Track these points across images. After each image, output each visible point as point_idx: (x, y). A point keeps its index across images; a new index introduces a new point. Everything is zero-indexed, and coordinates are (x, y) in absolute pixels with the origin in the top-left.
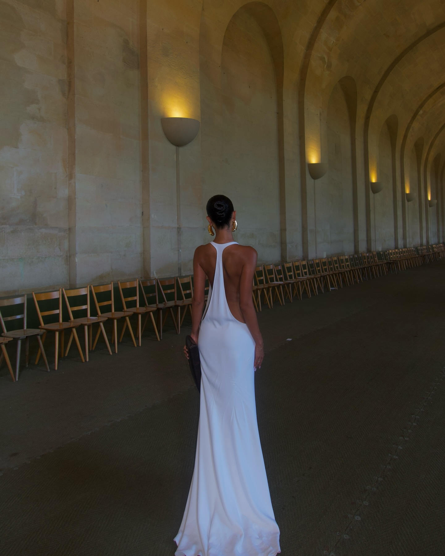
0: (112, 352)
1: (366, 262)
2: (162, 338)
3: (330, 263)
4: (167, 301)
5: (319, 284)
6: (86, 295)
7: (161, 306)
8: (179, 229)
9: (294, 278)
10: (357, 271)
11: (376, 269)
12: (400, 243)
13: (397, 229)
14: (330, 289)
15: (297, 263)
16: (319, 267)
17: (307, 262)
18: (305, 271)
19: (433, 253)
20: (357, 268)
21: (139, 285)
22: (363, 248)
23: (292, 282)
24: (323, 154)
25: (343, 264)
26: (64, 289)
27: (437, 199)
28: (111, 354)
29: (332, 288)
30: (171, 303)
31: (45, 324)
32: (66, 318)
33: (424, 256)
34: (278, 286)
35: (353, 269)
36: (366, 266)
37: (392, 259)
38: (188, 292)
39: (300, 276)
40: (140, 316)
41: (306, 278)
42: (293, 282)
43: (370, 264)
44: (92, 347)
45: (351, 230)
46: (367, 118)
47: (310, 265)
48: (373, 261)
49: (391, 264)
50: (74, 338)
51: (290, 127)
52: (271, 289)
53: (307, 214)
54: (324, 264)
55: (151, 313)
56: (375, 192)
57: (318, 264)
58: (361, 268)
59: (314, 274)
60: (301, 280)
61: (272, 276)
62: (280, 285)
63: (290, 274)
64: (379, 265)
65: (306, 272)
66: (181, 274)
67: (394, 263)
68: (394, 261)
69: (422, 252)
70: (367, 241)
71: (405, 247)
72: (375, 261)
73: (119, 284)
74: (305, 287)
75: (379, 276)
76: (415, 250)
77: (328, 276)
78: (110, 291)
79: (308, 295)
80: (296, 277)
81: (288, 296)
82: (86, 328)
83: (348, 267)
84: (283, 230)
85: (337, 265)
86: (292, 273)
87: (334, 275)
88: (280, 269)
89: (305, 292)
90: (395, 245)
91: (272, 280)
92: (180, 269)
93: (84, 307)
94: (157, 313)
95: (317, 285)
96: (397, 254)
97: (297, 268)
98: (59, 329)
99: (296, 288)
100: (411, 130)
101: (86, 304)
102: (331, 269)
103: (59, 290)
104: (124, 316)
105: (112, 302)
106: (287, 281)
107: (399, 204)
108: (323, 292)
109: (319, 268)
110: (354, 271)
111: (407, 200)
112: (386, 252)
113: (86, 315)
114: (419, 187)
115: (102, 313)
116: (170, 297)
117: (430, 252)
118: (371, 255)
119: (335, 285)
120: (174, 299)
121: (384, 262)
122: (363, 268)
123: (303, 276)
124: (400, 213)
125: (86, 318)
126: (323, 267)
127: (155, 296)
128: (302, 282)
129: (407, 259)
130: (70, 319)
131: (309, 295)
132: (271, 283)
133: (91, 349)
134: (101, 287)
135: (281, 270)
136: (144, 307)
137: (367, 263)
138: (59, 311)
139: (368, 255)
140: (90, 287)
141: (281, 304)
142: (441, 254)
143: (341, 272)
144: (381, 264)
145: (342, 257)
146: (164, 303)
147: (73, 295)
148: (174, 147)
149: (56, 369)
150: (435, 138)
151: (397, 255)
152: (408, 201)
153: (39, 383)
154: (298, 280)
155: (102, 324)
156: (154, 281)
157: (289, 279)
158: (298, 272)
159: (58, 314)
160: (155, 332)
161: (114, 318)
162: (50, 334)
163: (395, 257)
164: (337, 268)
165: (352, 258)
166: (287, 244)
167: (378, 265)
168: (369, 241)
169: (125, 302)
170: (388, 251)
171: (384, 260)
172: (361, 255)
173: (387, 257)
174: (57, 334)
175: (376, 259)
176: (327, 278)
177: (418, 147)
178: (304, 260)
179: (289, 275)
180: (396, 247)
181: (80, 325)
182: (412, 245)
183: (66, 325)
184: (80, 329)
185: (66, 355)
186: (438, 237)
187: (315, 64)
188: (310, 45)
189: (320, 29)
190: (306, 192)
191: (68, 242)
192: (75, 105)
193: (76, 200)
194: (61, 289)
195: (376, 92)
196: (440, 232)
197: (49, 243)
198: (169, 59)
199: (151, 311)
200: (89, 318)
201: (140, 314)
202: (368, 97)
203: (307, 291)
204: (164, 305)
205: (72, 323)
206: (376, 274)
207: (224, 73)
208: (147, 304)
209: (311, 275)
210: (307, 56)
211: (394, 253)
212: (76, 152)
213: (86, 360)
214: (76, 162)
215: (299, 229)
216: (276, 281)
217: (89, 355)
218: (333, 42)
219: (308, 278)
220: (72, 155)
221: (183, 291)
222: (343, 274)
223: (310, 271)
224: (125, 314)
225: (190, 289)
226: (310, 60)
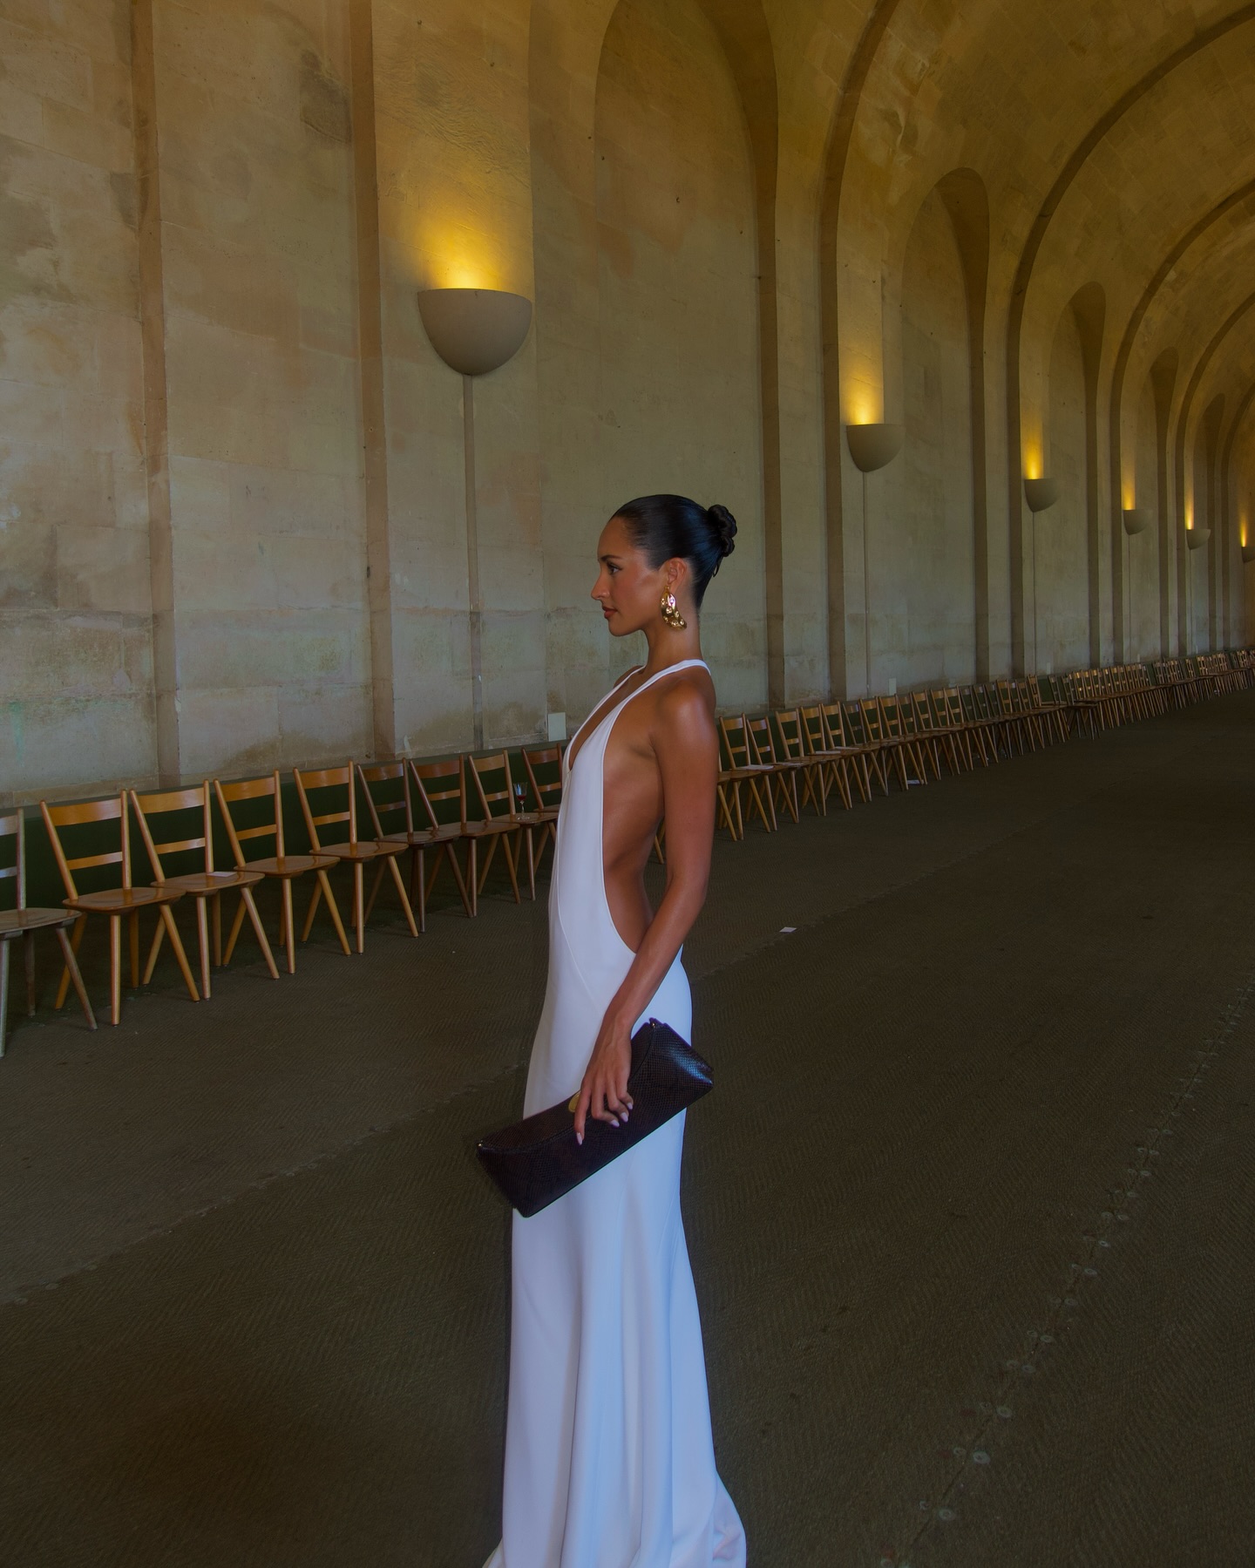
0: (279, 971)
1: (1008, 705)
2: (424, 930)
3: (907, 711)
4: (439, 824)
5: (874, 769)
6: (201, 809)
7: (422, 837)
8: (475, 615)
9: (805, 755)
10: (984, 731)
11: (1036, 725)
12: (1106, 652)
13: (1098, 611)
14: (907, 782)
15: (812, 710)
16: (877, 722)
17: (842, 708)
18: (837, 732)
19: (1198, 678)
20: (984, 725)
21: (357, 778)
22: (999, 666)
23: (798, 764)
24: (890, 399)
25: (944, 713)
26: (134, 793)
27: (1211, 525)
28: (277, 976)
29: (912, 782)
30: (450, 830)
31: (80, 893)
32: (143, 876)
33: (1170, 688)
34: (760, 777)
35: (971, 725)
36: (1008, 718)
37: (1082, 696)
38: (499, 796)
39: (821, 749)
40: (359, 868)
41: (839, 752)
42: (802, 764)
43: (1019, 710)
44: (223, 956)
45: (966, 614)
46: (1018, 292)
47: (850, 715)
48: (1027, 704)
49: (1080, 712)
50: (167, 936)
51: (795, 317)
52: (737, 786)
53: (842, 572)
54: (891, 713)
55: (393, 860)
56: (1035, 507)
57: (872, 715)
58: (994, 724)
59: (862, 742)
60: (825, 761)
61: (743, 749)
62: (764, 773)
63: (792, 741)
64: (1045, 714)
65: (840, 736)
66: (479, 746)
67: (1088, 708)
68: (1087, 702)
69: (1165, 678)
70: (1013, 645)
71: (1118, 662)
72: (1033, 704)
73: (299, 777)
74: (835, 780)
75: (1043, 746)
76: (1146, 672)
78: (273, 796)
79: (844, 803)
80: (810, 751)
81: (788, 807)
82: (202, 903)
83: (958, 720)
84: (774, 618)
85: (926, 716)
86: (797, 741)
87: (918, 744)
88: (764, 727)
89: (835, 793)
90: (1091, 659)
91: (741, 759)
92: (478, 731)
93: (195, 844)
94: (408, 858)
95: (871, 771)
96: (1097, 683)
97: (814, 725)
98: (120, 909)
99: (811, 784)
100: (1141, 328)
101: (202, 834)
102: (911, 725)
103: (119, 796)
104: (313, 868)
105: (278, 828)
106: (783, 761)
107: (1105, 541)
108: (887, 791)
109: (875, 726)
110: (974, 731)
111: (1126, 527)
112: (1066, 676)
113: (202, 868)
114: (1162, 493)
115: (247, 860)
116: (448, 812)
117: (1188, 676)
118: (1023, 685)
119: (921, 773)
120: (459, 819)
121: (1059, 704)
122: (1001, 723)
123: (829, 747)
124: (1105, 565)
125: (202, 874)
126: (887, 722)
127: (405, 809)
128: (828, 767)
129: (1124, 697)
130: (154, 878)
131: (848, 803)
132: (738, 768)
133: (219, 963)
134: (245, 785)
135: (766, 731)
136: (371, 840)
137: (1011, 710)
138: (121, 856)
139: (1013, 685)
140: (212, 785)
141: (766, 829)
142: (1218, 681)
143: (936, 734)
144: (1050, 713)
145: (940, 693)
146: (431, 828)
147: (162, 810)
148: (456, 379)
149: (116, 1021)
150: (1210, 350)
151: (1097, 686)
152: (1130, 531)
153: (64, 1064)
154: (814, 760)
155: (247, 893)
156: (401, 765)
158: (817, 736)
159: (120, 865)
160: (403, 910)
161: (284, 875)
162: (97, 922)
163: (1090, 691)
164: (928, 725)
165: (970, 696)
166: (785, 657)
167: (1042, 715)
168: (1017, 645)
169: (317, 828)
170: (1072, 674)
171: (1058, 699)
172: (993, 688)
173: (1069, 691)
174: (116, 922)
175: (1038, 696)
176: (898, 750)
177: (1161, 377)
178: (833, 702)
179: (790, 746)
180: (1094, 664)
181: (182, 897)
182: (1139, 656)
183: (144, 896)
184: (185, 908)
185: (147, 980)
186: (1212, 633)
187: (868, 131)
188: (855, 76)
189: (885, 26)
190: (841, 508)
191: (152, 657)
192: (162, 250)
193: (174, 532)
194: (124, 793)
195: (1044, 216)
196: (1217, 620)
197: (95, 659)
198: (439, 112)
199: (391, 854)
200: (211, 874)
201: (360, 862)
202: (1021, 230)
203: (842, 790)
204: (431, 834)
205: (161, 890)
206: (1037, 741)
207: (603, 159)
208: (381, 833)
209: (854, 746)
210: (847, 108)
211: (1087, 679)
212: (169, 391)
213: (202, 997)
214: (168, 421)
215: (821, 613)
216: (752, 764)
217: (211, 979)
218: (923, 65)
219: (845, 754)
220: (157, 399)
221: (485, 794)
222: (941, 740)
223: (850, 732)
224: (315, 861)
225: (505, 788)
226: (853, 120)
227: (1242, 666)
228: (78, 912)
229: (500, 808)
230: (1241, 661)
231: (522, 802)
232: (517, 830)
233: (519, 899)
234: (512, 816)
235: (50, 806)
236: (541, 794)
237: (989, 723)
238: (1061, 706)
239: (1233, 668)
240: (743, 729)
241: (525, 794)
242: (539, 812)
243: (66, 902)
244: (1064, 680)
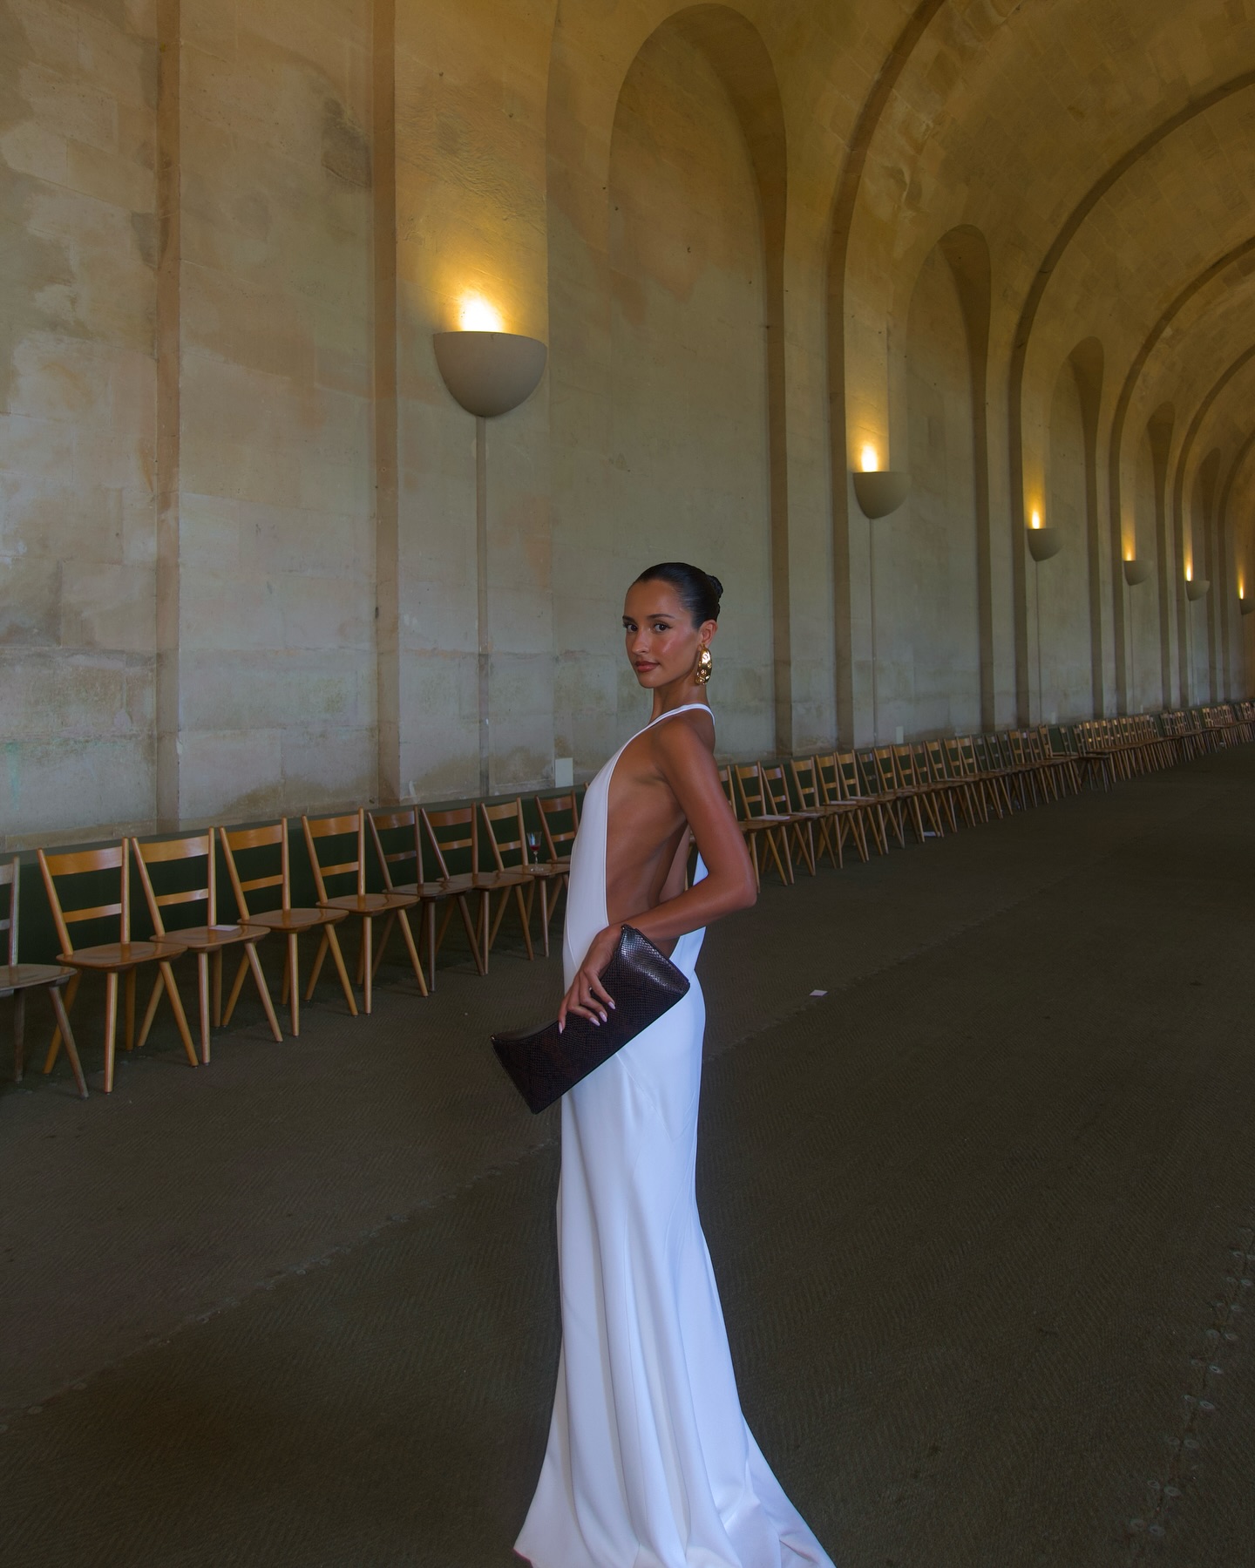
0: (282, 1032)
1: (1019, 755)
2: (433, 989)
3: (921, 760)
4: (450, 875)
5: (890, 818)
6: (205, 858)
7: (432, 889)
8: (483, 658)
9: (820, 805)
10: (998, 781)
11: (1048, 774)
12: (1109, 702)
13: (1101, 661)
14: (924, 834)
15: (827, 758)
16: (891, 771)
17: (856, 757)
18: (852, 782)
19: (1205, 729)
20: (997, 775)
21: (367, 823)
22: (1004, 715)
23: (814, 815)
24: (893, 450)
25: (957, 763)
26: (135, 840)
27: (1209, 577)
28: (280, 1038)
29: (928, 834)
30: (461, 882)
31: (75, 947)
32: (142, 930)
33: (1178, 740)
34: (776, 828)
35: (984, 776)
36: (1019, 768)
37: (1093, 748)
38: (512, 846)
39: (836, 799)
40: (368, 922)
41: (854, 802)
42: (819, 814)
43: (1031, 761)
44: (223, 1015)
45: (971, 662)
46: (1020, 345)
47: (864, 764)
48: (1039, 754)
49: (1090, 762)
50: (166, 993)
51: (803, 366)
52: (753, 836)
53: (849, 618)
54: (905, 762)
55: (403, 914)
56: (1038, 556)
57: (886, 764)
58: (1008, 775)
59: (877, 791)
60: (841, 811)
61: (758, 798)
62: (781, 823)
63: (807, 791)
64: (1058, 765)
65: (854, 785)
66: (488, 792)
67: (1099, 759)
68: (1098, 753)
69: (1173, 729)
70: (1018, 695)
71: (1121, 713)
72: (1044, 755)
73: (306, 824)
74: (851, 828)
75: (1057, 798)
76: (1153, 723)
77: (916, 798)
78: (280, 845)
79: (859, 853)
80: (825, 801)
81: (804, 855)
82: (204, 959)
83: (972, 770)
84: (781, 663)
85: (940, 766)
86: (812, 790)
87: (933, 794)
88: (780, 776)
89: (850, 841)
90: (1094, 709)
91: (756, 810)
92: (484, 777)
93: (198, 895)
94: (419, 912)
95: (886, 821)
96: (1106, 734)
97: (829, 773)
98: (118, 966)
99: (827, 833)
100: (1139, 382)
101: (205, 885)
102: (925, 775)
103: (118, 843)
104: (320, 922)
105: (285, 879)
106: (798, 811)
107: (1106, 591)
108: (903, 843)
109: (889, 775)
110: (988, 782)
111: (1127, 580)
112: (1076, 727)
113: (204, 921)
114: (1160, 544)
115: (251, 913)
116: (459, 863)
117: (1195, 728)
118: (1034, 736)
119: (937, 825)
120: (471, 870)
121: (1070, 756)
122: (1014, 774)
123: (844, 797)
124: (1106, 615)
125: (204, 928)
126: (901, 771)
127: (416, 859)
128: (844, 817)
129: (1134, 749)
130: (153, 931)
131: (864, 853)
132: (755, 818)
133: (218, 1024)
134: (252, 833)
135: (781, 779)
136: (380, 892)
137: (1023, 761)
138: (120, 908)
139: (1025, 735)
140: (217, 831)
141: (783, 882)
142: (1224, 732)
143: (951, 784)
144: (1062, 764)
145: (953, 742)
146: (442, 879)
147: (163, 859)
148: (469, 420)
149: (109, 1088)
150: (1206, 404)
151: (1107, 737)
152: (1131, 582)
153: (53, 1137)
154: (830, 810)
155: (251, 948)
156: (413, 813)
157: (805, 808)
158: (832, 785)
159: (118, 918)
160: (412, 966)
161: (291, 929)
162: (93, 979)
163: (1100, 742)
164: (942, 776)
165: (982, 745)
166: (793, 704)
167: (1054, 766)
168: (1022, 695)
169: (324, 879)
170: (1082, 724)
171: (1069, 750)
172: (1005, 737)
173: (1080, 742)
174: (113, 980)
175: (1048, 747)
176: (912, 802)
177: (1159, 431)
178: (845, 750)
179: (806, 796)
180: (1100, 715)
181: (184, 953)
182: (1142, 707)
183: (143, 952)
184: (185, 964)
185: (142, 1042)
186: (1212, 684)
187: (874, 186)
188: (862, 135)
189: (891, 87)
190: (848, 554)
191: (155, 698)
192: (180, 289)
193: (181, 570)
194: (126, 841)
195: (1043, 273)
196: (1217, 671)
197: (96, 698)
198: (458, 160)
199: (401, 908)
200: (213, 928)
201: (369, 916)
202: (1022, 285)
203: (858, 839)
204: (441, 886)
205: (160, 945)
206: (1050, 792)
207: (617, 209)
208: (390, 884)
209: (869, 796)
210: (853, 165)
211: (1097, 730)
212: (183, 428)
213: (201, 1061)
214: (180, 458)
215: (829, 660)
216: (767, 814)
217: (211, 1041)
218: (928, 126)
219: (860, 804)
220: (171, 437)
221: (498, 843)
222: (957, 791)
223: (864, 781)
224: (322, 914)
225: (518, 838)
226: (859, 177)
227: (1246, 718)
228: (72, 969)
229: (513, 858)
230: (1245, 713)
231: (535, 853)
232: (529, 882)
233: (532, 955)
234: (524, 867)
235: (48, 852)
236: (554, 843)
237: (1003, 773)
238: (1072, 757)
239: (1238, 719)
240: (758, 778)
241: (539, 844)
242: (552, 864)
243: (60, 957)
244: (1075, 730)
